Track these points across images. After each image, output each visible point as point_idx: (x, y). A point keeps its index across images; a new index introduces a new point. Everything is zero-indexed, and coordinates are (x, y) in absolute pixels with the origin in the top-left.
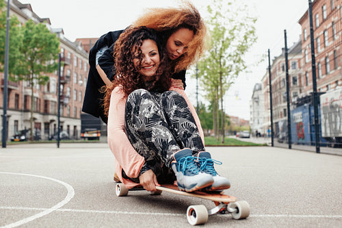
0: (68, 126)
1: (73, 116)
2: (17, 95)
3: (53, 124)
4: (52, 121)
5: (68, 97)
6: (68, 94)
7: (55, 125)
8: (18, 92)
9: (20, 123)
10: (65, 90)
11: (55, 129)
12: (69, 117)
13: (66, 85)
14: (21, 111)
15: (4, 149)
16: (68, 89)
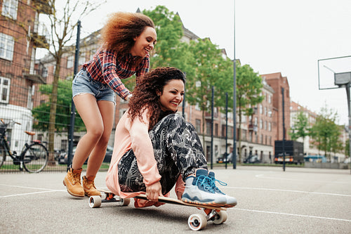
0: (256, 151)
1: (260, 142)
2: (217, 125)
3: (244, 149)
4: (244, 146)
5: (256, 126)
6: (256, 124)
7: (246, 150)
8: (218, 123)
9: (219, 148)
10: (253, 120)
11: (246, 153)
12: (257, 143)
13: (254, 116)
14: (219, 138)
15: (234, 170)
16: (256, 119)
